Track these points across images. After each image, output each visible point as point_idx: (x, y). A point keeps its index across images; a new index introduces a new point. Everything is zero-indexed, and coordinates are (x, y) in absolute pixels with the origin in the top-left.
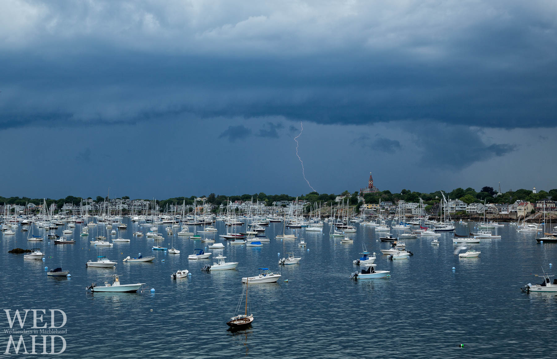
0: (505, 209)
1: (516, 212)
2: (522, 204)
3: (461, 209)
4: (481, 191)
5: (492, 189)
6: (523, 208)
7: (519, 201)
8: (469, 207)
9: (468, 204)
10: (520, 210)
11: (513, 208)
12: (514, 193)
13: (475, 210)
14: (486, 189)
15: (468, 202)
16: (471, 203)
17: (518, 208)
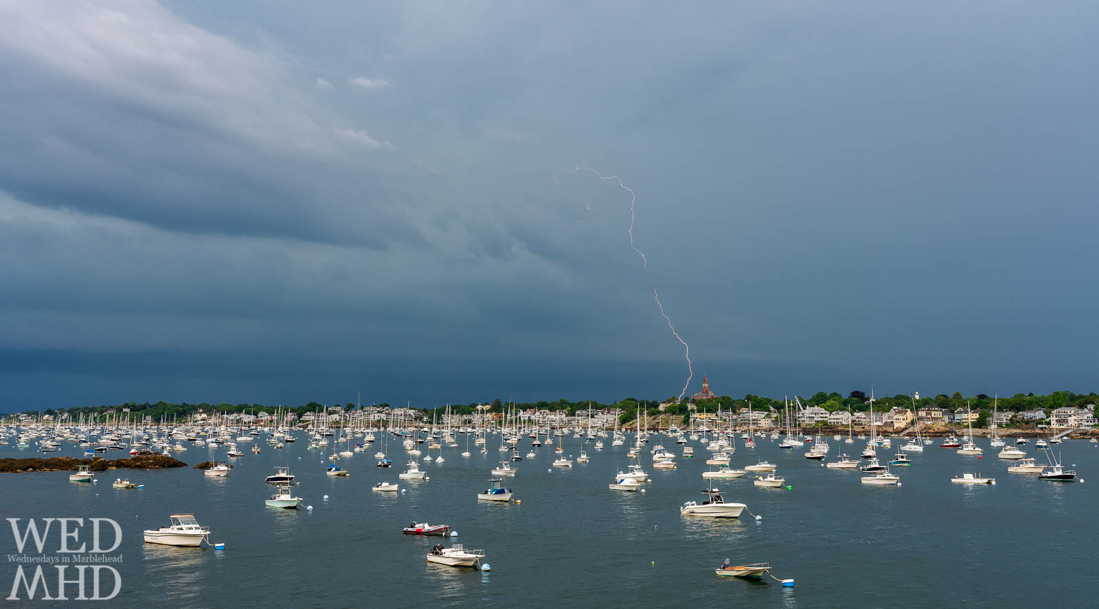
0: (878, 419)
1: (892, 422)
2: (899, 412)
3: (821, 419)
4: (850, 397)
5: (863, 394)
6: (901, 417)
7: (896, 408)
8: (832, 417)
9: (831, 413)
10: (897, 419)
11: (889, 418)
12: (891, 399)
13: (840, 421)
14: (856, 394)
15: (831, 410)
16: (835, 410)
17: (894, 417)
